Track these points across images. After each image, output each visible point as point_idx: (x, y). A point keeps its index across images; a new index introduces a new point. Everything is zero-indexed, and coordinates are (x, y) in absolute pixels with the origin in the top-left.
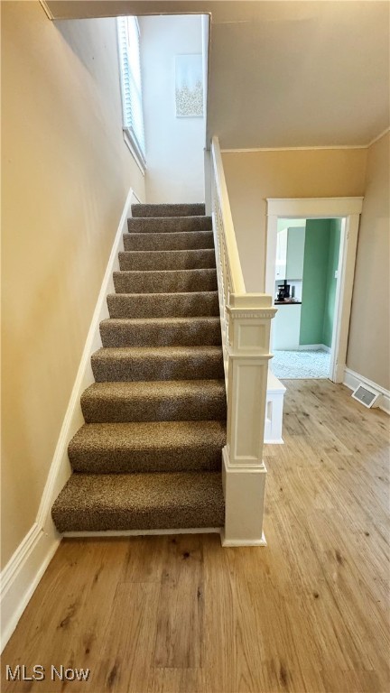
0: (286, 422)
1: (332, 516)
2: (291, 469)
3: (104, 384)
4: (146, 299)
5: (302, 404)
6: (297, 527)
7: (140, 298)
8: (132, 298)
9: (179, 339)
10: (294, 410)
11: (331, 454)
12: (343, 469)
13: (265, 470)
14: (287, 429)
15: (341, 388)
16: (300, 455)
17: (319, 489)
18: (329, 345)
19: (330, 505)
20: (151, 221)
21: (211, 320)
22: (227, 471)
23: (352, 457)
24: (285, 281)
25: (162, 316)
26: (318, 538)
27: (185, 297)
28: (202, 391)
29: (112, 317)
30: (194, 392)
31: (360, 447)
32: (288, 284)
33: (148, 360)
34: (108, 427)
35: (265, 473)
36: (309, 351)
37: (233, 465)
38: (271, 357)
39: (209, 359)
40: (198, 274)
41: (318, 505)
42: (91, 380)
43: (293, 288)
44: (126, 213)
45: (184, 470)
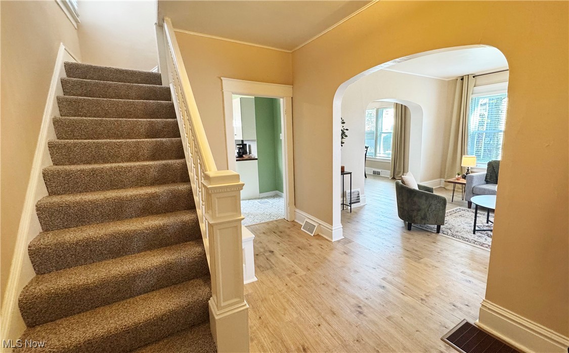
0: (257, 262)
1: (297, 323)
2: (265, 299)
3: (53, 274)
4: (102, 171)
5: (267, 244)
6: (275, 341)
7: (93, 170)
8: (82, 171)
9: (149, 208)
10: (262, 250)
11: (292, 277)
12: (301, 286)
13: (247, 306)
14: (259, 268)
15: (294, 224)
16: (271, 286)
17: (287, 306)
18: (281, 191)
19: (295, 315)
20: (96, 85)
21: (182, 187)
22: (217, 318)
23: (305, 275)
24: (242, 141)
25: (124, 187)
26: (290, 342)
27: (151, 167)
28: (182, 255)
29: (51, 193)
30: (173, 257)
31: (310, 266)
32: (245, 143)
33: (113, 236)
34: (65, 323)
35: (247, 309)
36: (267, 197)
37: (219, 311)
38: (243, 219)
39: (184, 224)
40: (162, 143)
41: (287, 318)
42: (31, 274)
43: (250, 146)
44: (58, 72)
45: (171, 335)
